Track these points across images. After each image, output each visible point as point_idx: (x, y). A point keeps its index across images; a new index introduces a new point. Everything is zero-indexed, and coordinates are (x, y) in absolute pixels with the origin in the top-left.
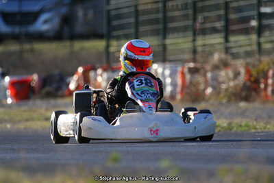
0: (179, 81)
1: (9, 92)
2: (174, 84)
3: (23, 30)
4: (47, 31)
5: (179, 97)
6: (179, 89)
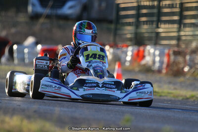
0: (166, 60)
2: (161, 62)
3: (54, 12)
4: (71, 15)
5: (164, 71)
6: (165, 66)
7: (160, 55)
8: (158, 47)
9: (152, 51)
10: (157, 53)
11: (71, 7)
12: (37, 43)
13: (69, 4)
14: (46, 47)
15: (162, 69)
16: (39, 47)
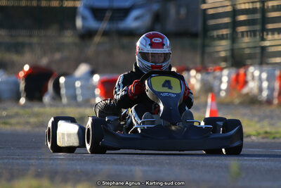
1: (98, 91)
2: (271, 89)
3: (114, 26)
4: (137, 29)
5: (276, 101)
6: (276, 94)
7: (268, 79)
8: (265, 68)
9: (257, 73)
10: (264, 75)
11: (137, 18)
12: (92, 73)
13: (135, 13)
14: (107, 77)
15: (273, 98)
16: (96, 78)
